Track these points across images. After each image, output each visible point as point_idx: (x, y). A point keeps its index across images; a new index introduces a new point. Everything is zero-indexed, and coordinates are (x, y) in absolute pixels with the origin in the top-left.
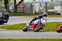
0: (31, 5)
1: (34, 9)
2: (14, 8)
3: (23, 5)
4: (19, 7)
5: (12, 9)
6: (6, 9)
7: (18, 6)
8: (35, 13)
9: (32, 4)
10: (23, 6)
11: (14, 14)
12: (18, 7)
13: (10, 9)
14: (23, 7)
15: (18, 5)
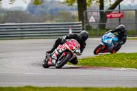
2: (99, 19)
3: (119, 13)
4: (111, 17)
5: (94, 21)
6: (81, 22)
7: (108, 16)
10: (120, 15)
11: (98, 32)
12: (107, 18)
13: (90, 21)
14: (120, 18)
15: (109, 13)
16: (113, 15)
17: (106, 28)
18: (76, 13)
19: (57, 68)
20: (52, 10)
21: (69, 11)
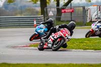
0: (84, 8)
1: (88, 15)
2: (56, 13)
5: (52, 15)
6: (42, 16)
7: (63, 11)
8: (91, 21)
9: (86, 8)
10: (71, 10)
13: (50, 15)
14: (71, 12)
15: (63, 9)
16: (66, 11)
17: (61, 20)
18: (39, 9)
19: (53, 50)
20: (21, 7)
21: (34, 8)
